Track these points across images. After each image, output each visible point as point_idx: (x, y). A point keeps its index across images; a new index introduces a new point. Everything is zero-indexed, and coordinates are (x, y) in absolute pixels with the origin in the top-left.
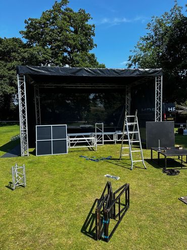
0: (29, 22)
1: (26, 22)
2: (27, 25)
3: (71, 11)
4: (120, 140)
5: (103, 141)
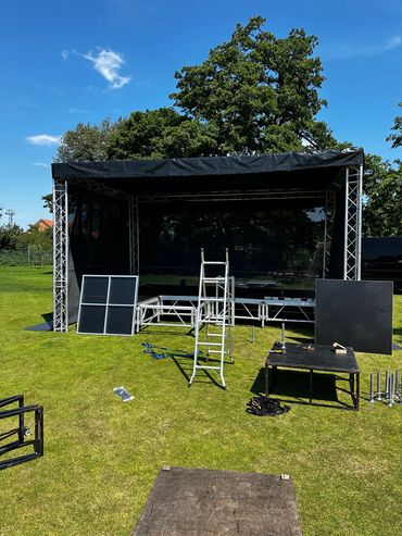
0: (183, 75)
1: (177, 76)
2: (179, 80)
3: (270, 38)
4: (274, 319)
5: (234, 317)
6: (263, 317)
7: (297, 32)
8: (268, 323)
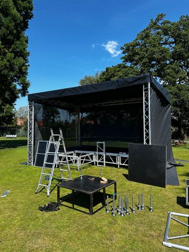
0: (125, 48)
1: (122, 48)
3: (169, 22)
4: (124, 164)
5: (105, 162)
6: (119, 163)
7: (184, 17)
8: (121, 166)
